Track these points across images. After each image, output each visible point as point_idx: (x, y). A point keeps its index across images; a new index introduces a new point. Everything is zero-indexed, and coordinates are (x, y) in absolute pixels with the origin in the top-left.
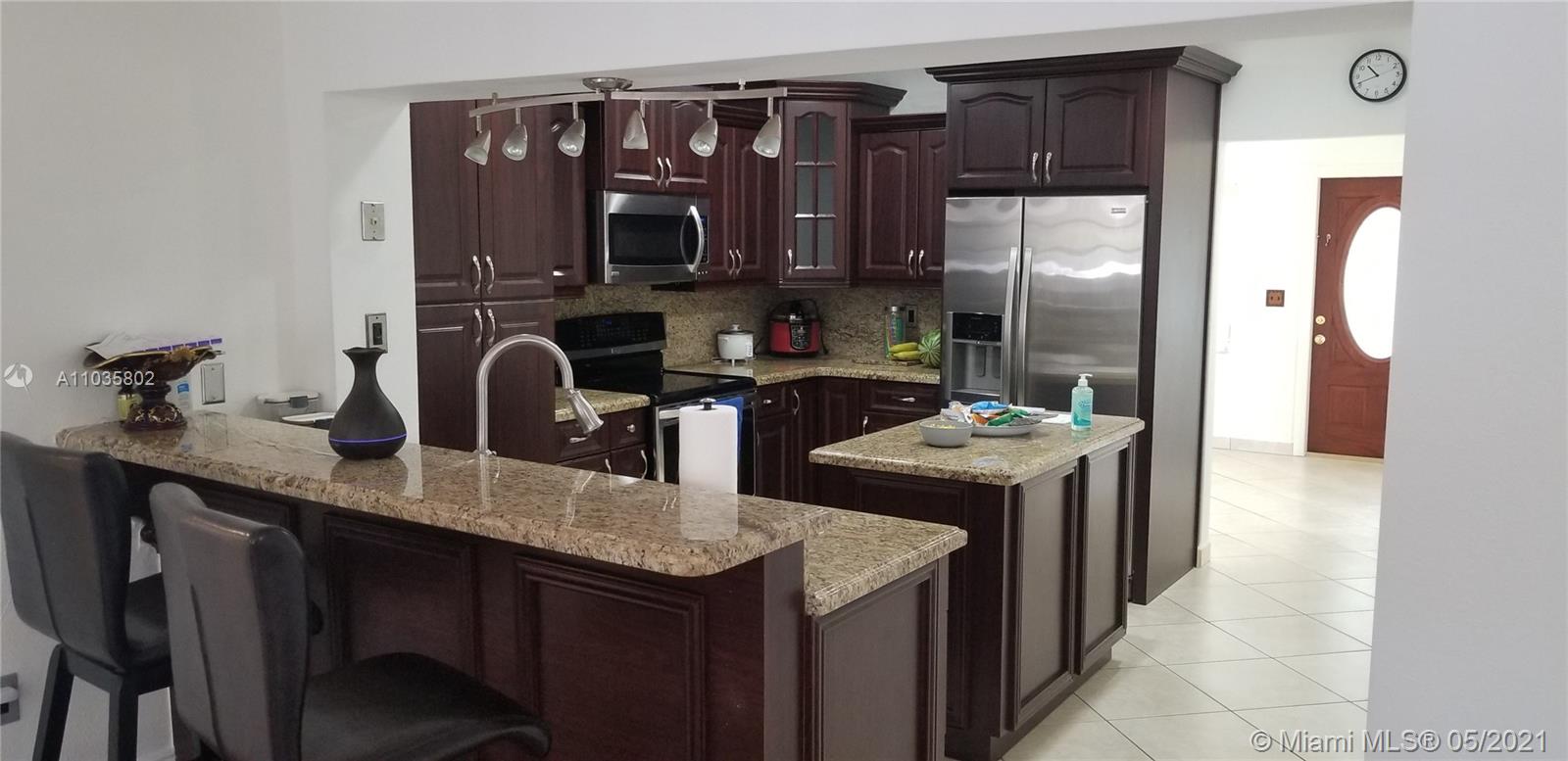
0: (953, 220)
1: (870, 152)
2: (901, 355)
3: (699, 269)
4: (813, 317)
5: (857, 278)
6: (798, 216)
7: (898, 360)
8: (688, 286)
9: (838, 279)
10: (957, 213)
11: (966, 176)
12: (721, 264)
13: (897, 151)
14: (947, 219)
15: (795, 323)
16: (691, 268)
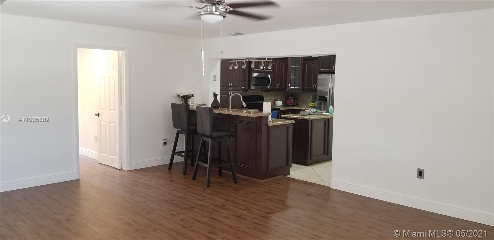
0: (319, 78)
1: (307, 64)
4: (295, 98)
5: (304, 90)
6: (291, 77)
8: (268, 90)
9: (299, 90)
11: (322, 70)
12: (275, 86)
13: (312, 64)
14: (318, 78)
15: (291, 99)
16: (268, 87)
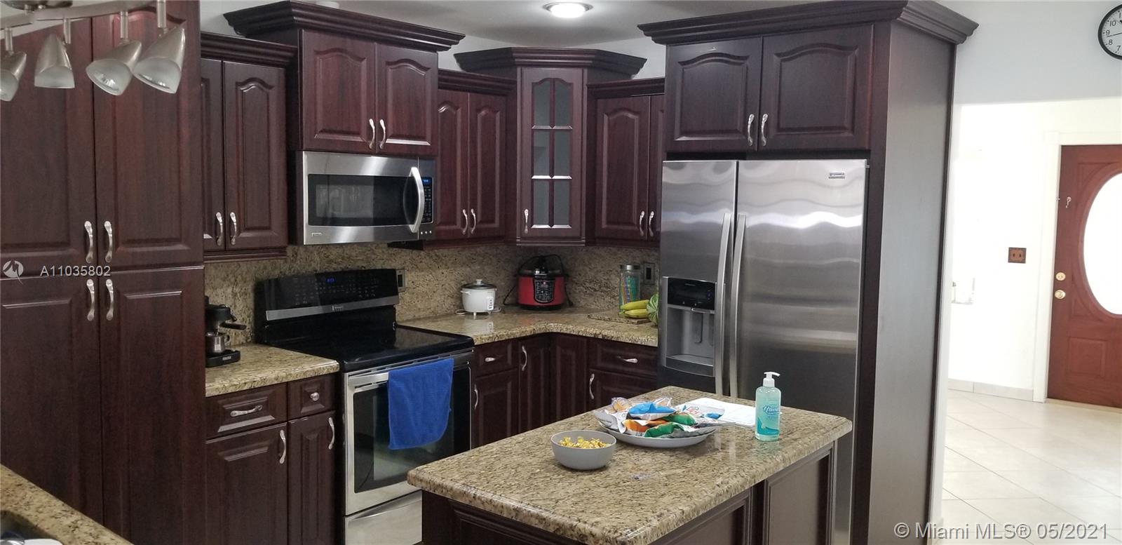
0: (670, 181)
1: (605, 116)
2: (632, 313)
3: (422, 228)
4: (558, 271)
5: (593, 237)
6: (534, 177)
7: (630, 317)
8: (415, 245)
9: (573, 238)
10: (673, 175)
11: (684, 138)
12: (455, 223)
13: (630, 115)
14: (663, 180)
15: (540, 278)
16: (413, 228)
